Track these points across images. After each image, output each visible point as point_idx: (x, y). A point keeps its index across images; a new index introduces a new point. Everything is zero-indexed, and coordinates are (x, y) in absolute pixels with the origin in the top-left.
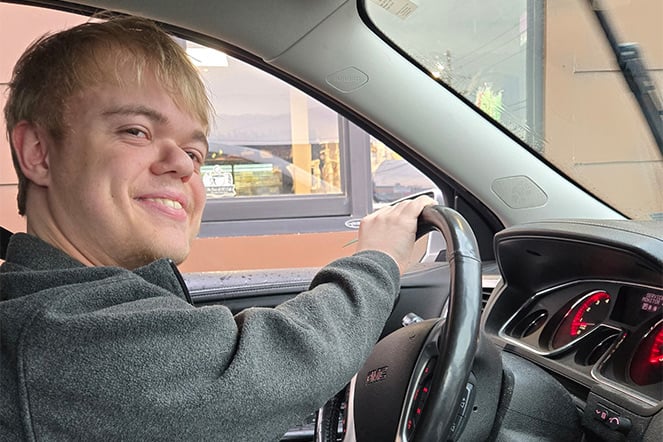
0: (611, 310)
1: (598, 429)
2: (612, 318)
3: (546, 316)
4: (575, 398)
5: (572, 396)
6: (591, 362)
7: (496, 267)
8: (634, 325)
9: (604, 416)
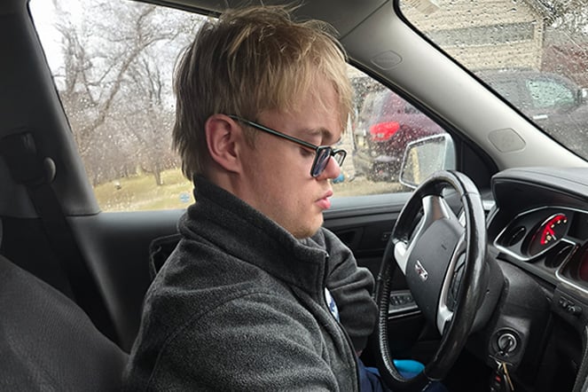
0: (568, 228)
1: (562, 313)
2: (569, 235)
3: (525, 230)
4: (545, 290)
5: (543, 288)
6: (555, 266)
7: (491, 194)
8: (584, 240)
9: (564, 305)
